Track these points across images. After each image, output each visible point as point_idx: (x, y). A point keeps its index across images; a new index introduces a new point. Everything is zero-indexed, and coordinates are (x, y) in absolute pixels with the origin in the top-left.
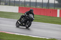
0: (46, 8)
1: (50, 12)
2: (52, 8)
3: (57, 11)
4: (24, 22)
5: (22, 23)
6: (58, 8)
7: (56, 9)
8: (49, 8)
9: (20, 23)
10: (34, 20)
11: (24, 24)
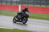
0: (10, 4)
1: (13, 8)
2: (15, 4)
3: (18, 6)
4: (21, 19)
5: (19, 19)
6: (19, 4)
7: (18, 5)
8: (12, 4)
9: (17, 19)
10: (29, 16)
11: (21, 20)
